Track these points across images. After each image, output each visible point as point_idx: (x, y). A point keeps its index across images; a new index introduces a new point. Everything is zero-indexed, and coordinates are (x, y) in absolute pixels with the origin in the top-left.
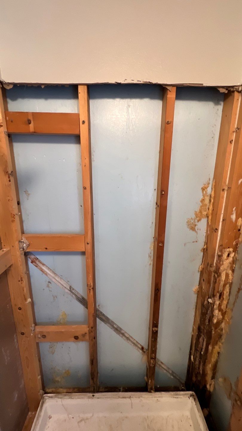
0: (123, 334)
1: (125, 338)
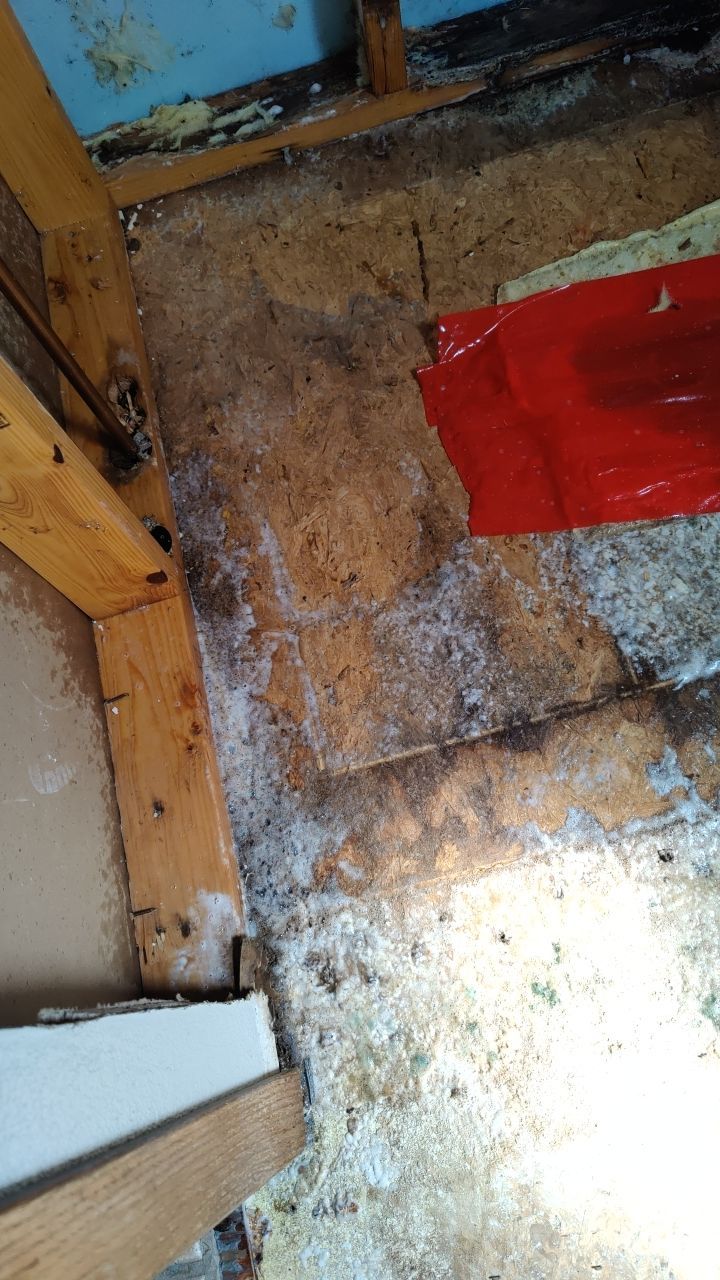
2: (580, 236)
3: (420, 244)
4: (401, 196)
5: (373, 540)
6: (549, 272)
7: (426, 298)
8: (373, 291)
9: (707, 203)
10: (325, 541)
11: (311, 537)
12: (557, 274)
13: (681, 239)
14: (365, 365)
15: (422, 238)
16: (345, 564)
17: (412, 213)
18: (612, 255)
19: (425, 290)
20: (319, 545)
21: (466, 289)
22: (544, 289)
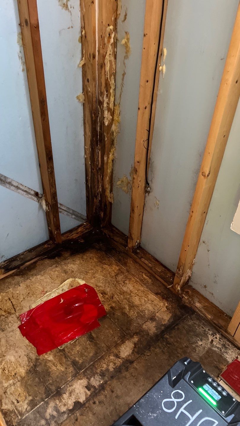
0: (10, 183)
1: (13, 188)
2: (43, 293)
3: (11, 302)
4: (4, 294)
5: (18, 364)
6: (39, 301)
7: (16, 312)
8: (4, 314)
9: (64, 282)
10: (7, 369)
11: (3, 369)
12: (41, 301)
13: (62, 289)
14: (5, 329)
15: (12, 300)
16: (13, 372)
17: (8, 296)
18: (50, 294)
19: (15, 311)
20: (6, 370)
21: (24, 308)
22: (39, 304)
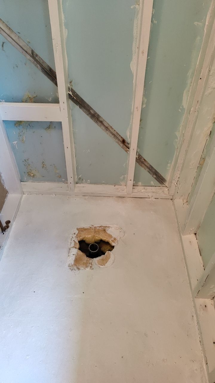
0: (101, 122)
1: (104, 128)
